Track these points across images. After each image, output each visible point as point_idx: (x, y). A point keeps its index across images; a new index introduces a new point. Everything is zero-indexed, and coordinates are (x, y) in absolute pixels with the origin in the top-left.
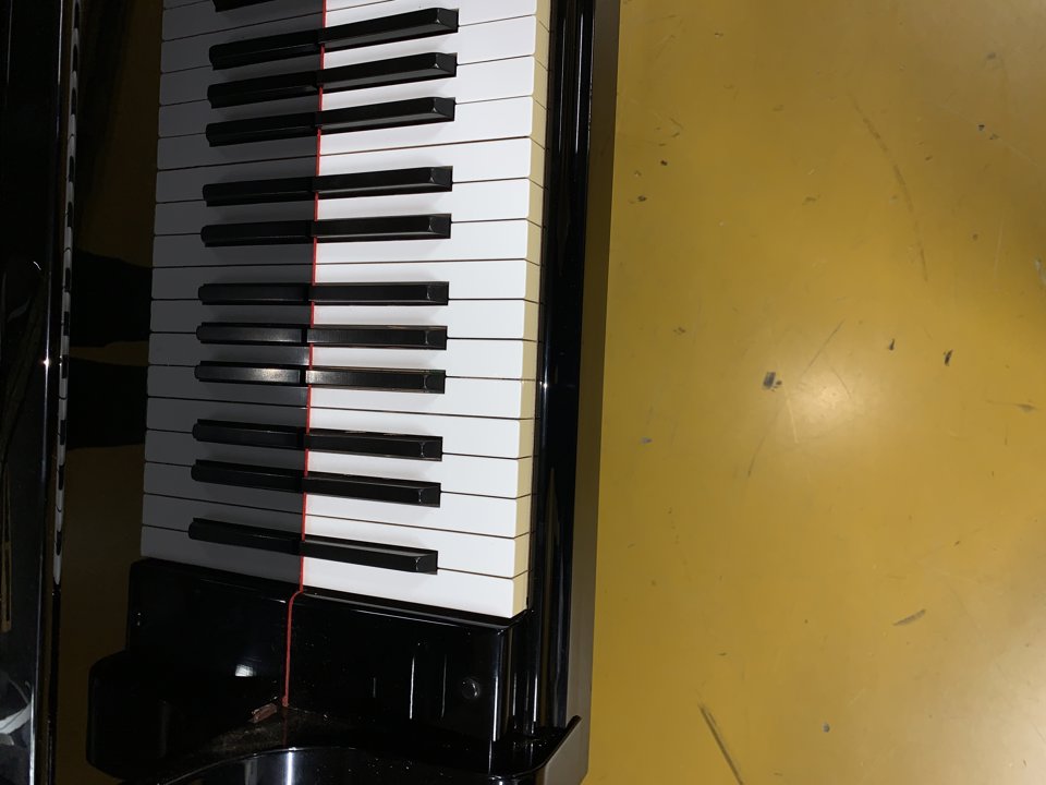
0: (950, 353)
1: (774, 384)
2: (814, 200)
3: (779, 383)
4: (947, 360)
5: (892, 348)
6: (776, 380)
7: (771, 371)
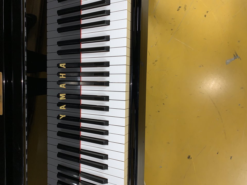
0: (232, 157)
1: (190, 158)
2: (199, 117)
3: (191, 158)
4: (231, 158)
5: (218, 154)
6: (190, 157)
7: (189, 155)
